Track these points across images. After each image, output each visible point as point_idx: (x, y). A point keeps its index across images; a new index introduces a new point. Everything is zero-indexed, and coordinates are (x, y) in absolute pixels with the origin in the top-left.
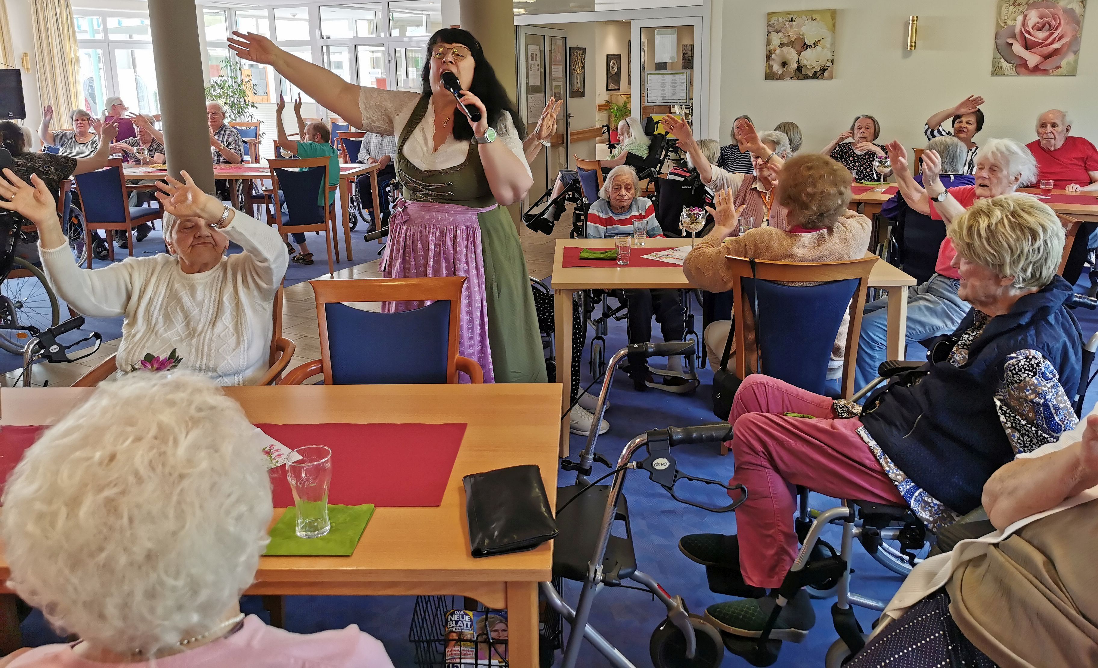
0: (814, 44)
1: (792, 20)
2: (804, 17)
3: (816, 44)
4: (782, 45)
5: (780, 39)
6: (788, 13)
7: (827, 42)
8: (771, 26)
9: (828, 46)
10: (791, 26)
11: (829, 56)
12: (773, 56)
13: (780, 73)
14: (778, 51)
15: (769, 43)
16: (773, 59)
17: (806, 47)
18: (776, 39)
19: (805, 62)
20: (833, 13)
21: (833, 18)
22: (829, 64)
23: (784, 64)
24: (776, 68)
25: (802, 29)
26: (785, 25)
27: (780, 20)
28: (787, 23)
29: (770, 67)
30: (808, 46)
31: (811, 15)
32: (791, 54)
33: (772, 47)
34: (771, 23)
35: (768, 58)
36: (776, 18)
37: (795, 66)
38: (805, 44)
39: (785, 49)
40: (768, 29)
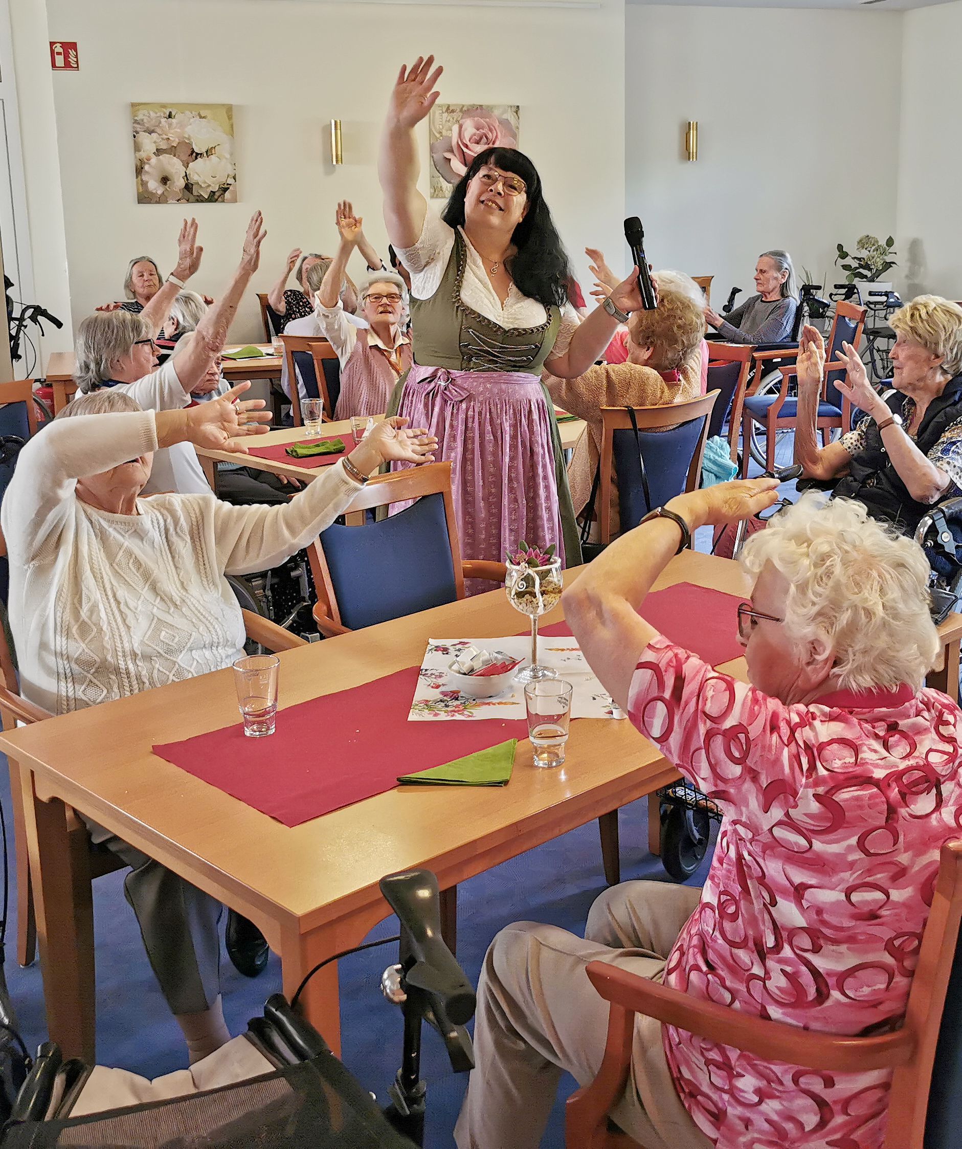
0: (207, 152)
1: (170, 116)
2: (188, 112)
3: (209, 152)
4: (159, 152)
5: (155, 142)
6: (164, 106)
7: (224, 150)
8: (139, 123)
9: (228, 156)
10: (170, 125)
11: (230, 170)
12: (147, 167)
13: (160, 192)
14: (154, 160)
15: (137, 148)
16: (147, 172)
17: (196, 156)
18: (149, 144)
19: (194, 178)
20: (229, 109)
21: (230, 118)
22: (230, 181)
23: (165, 180)
24: (154, 186)
25: (186, 129)
26: (160, 122)
27: (152, 114)
28: (163, 120)
29: (144, 184)
30: (197, 154)
31: (200, 111)
32: (174, 166)
33: (142, 154)
34: (136, 118)
35: (139, 170)
36: (146, 112)
37: (181, 183)
38: (193, 151)
39: (164, 158)
40: (134, 127)
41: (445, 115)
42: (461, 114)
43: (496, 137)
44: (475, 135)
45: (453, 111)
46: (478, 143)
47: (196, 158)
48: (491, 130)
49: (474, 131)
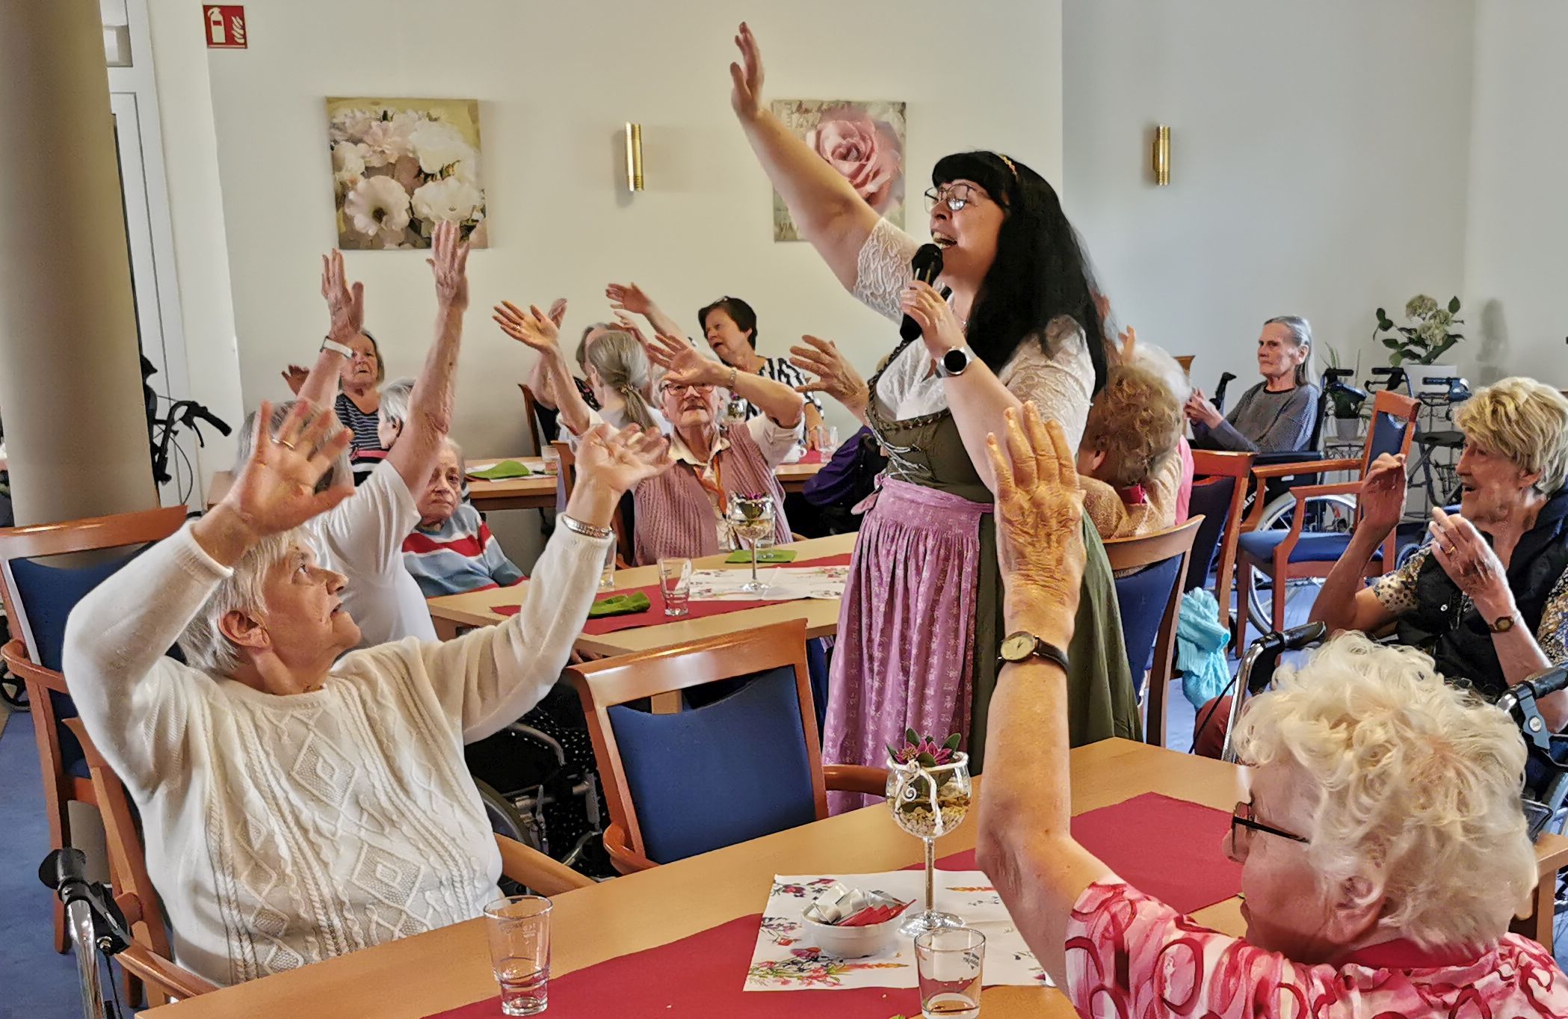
0: (441, 172)
1: (385, 117)
2: (411, 113)
3: (444, 173)
4: (369, 171)
5: (363, 157)
6: (376, 102)
7: (467, 169)
8: (338, 128)
9: (472, 178)
10: (385, 132)
11: (475, 199)
12: (351, 195)
13: (372, 232)
14: (362, 183)
15: (337, 165)
16: (352, 203)
17: (423, 177)
18: (354, 159)
19: (423, 211)
20: (473, 108)
21: (475, 120)
22: (477, 215)
23: (379, 214)
24: (363, 222)
25: (410, 137)
26: (370, 127)
27: (358, 114)
28: (374, 124)
29: (348, 220)
30: (427, 176)
31: (429, 109)
32: (393, 192)
33: (345, 175)
34: (335, 121)
35: (341, 199)
36: (348, 112)
37: (404, 219)
38: (420, 171)
39: (378, 180)
40: (331, 134)
41: (796, 116)
42: (819, 115)
43: (872, 150)
44: (839, 146)
45: (807, 111)
46: (844, 157)
47: (425, 181)
48: (863, 139)
49: (840, 140)
